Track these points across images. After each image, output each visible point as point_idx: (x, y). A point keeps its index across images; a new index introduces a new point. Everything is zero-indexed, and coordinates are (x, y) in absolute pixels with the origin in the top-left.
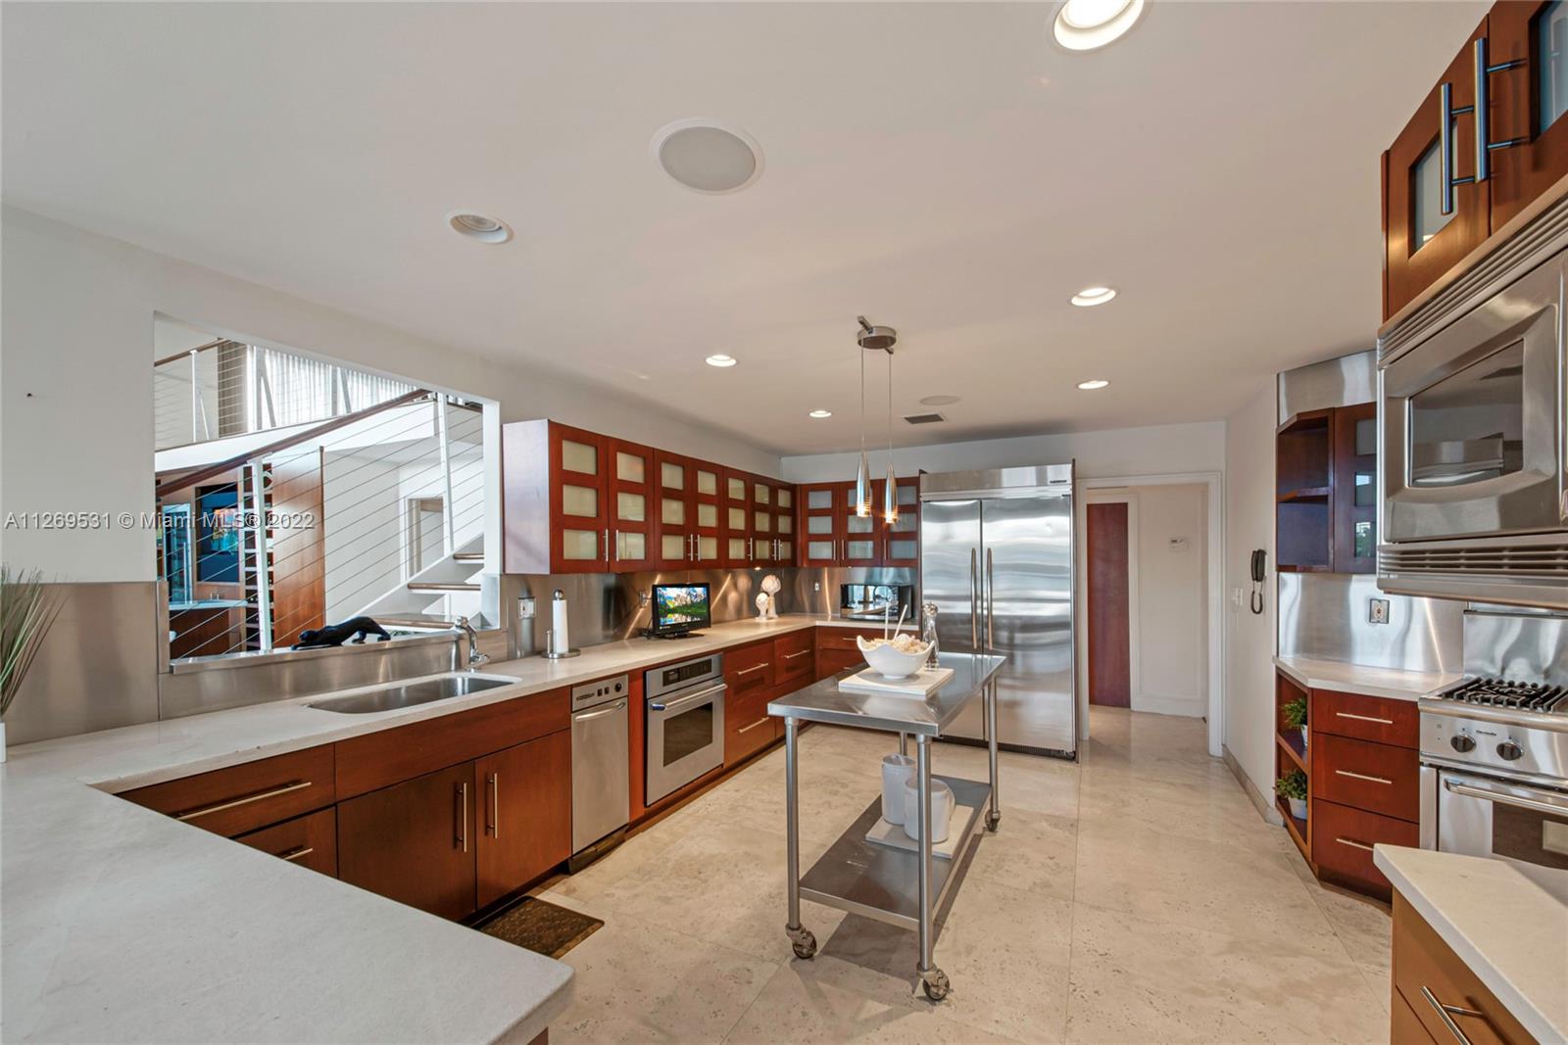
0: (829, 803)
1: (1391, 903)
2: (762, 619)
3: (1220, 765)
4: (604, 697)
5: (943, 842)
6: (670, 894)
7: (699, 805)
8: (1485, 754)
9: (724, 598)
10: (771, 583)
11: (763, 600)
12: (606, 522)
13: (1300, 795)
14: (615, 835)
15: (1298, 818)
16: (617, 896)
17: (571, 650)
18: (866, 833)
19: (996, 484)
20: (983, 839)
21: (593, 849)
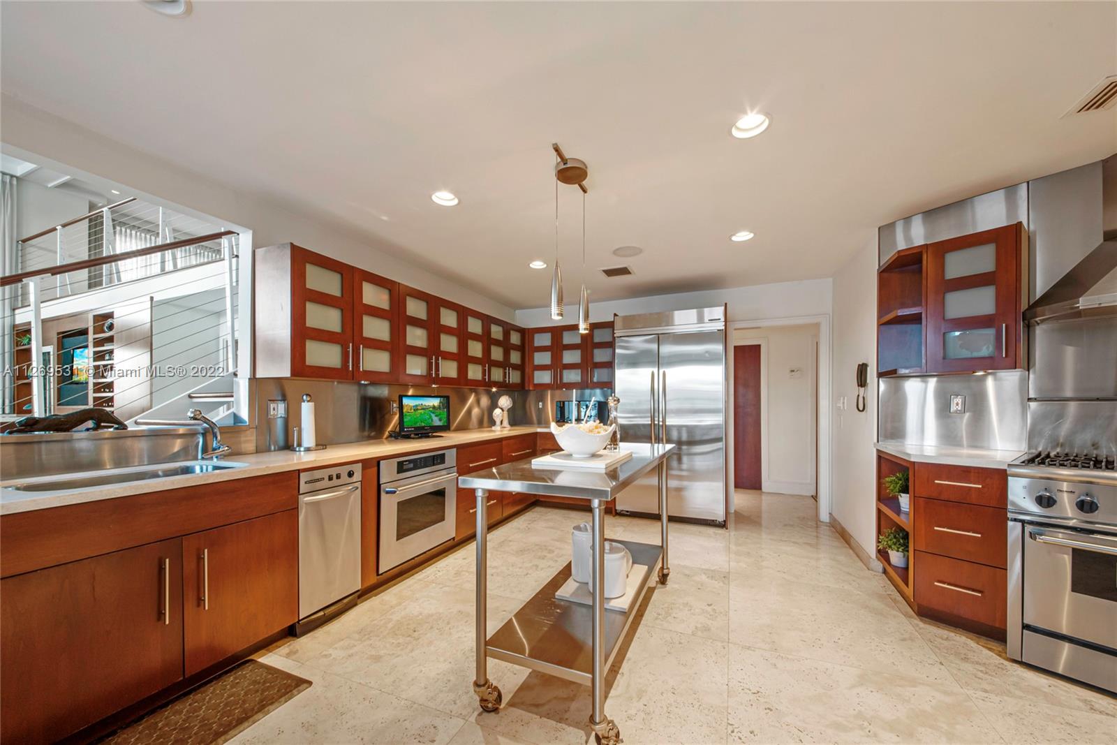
0: (537, 566)
1: (1006, 642)
2: (497, 428)
3: (828, 528)
4: (335, 482)
5: (622, 596)
6: (382, 653)
7: (429, 572)
8: (1067, 508)
9: (469, 412)
10: (505, 402)
11: (498, 413)
12: (351, 338)
13: (898, 548)
14: (345, 601)
15: (896, 567)
16: (333, 656)
17: (317, 445)
18: (556, 591)
19: (669, 321)
20: (656, 591)
21: (321, 613)
